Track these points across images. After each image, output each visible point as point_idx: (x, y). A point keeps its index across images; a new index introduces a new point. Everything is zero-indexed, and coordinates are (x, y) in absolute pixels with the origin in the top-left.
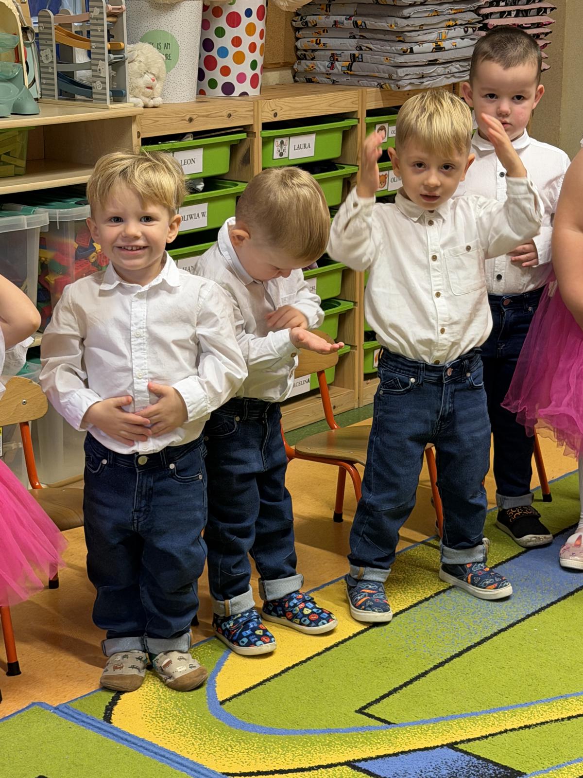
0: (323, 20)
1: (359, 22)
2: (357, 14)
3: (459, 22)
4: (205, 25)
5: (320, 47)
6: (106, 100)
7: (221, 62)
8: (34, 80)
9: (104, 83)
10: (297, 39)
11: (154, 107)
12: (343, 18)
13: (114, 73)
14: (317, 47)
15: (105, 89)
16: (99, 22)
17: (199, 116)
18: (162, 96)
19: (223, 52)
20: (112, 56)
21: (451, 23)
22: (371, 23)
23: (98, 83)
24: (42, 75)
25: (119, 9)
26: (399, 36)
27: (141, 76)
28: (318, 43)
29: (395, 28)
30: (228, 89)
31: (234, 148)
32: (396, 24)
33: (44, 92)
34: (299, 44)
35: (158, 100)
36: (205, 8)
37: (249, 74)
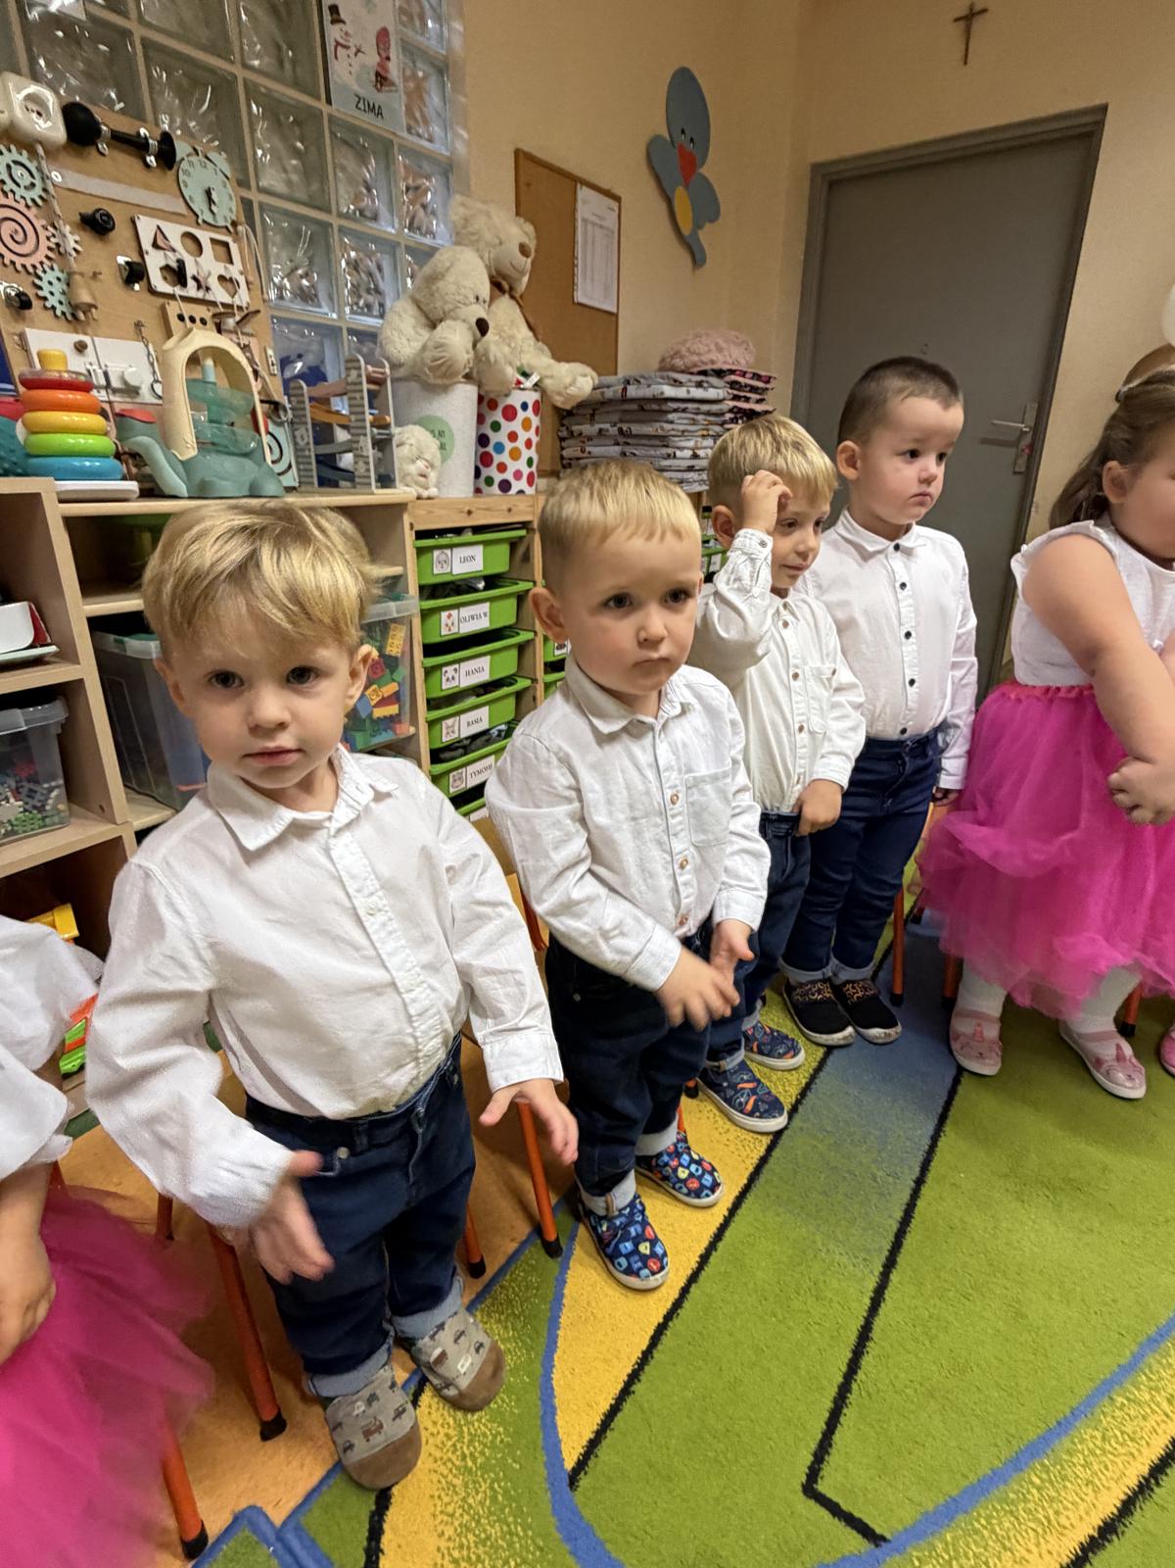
0: (588, 429)
1: (625, 429)
2: (621, 421)
3: (711, 433)
4: (481, 419)
5: (585, 455)
6: (370, 484)
7: (497, 459)
8: (290, 466)
9: (367, 463)
10: (562, 449)
11: (429, 498)
12: (607, 426)
13: (380, 455)
14: (581, 455)
15: (368, 470)
16: (358, 387)
17: (478, 509)
18: (437, 486)
19: (499, 448)
20: (375, 431)
21: (705, 433)
22: (636, 429)
23: (361, 463)
24: (300, 460)
25: (382, 373)
26: (663, 440)
27: (413, 462)
28: (583, 451)
29: (660, 432)
30: (505, 486)
31: (514, 545)
32: (662, 428)
33: (303, 480)
34: (564, 453)
35: (433, 491)
36: (481, 399)
37: (526, 471)
